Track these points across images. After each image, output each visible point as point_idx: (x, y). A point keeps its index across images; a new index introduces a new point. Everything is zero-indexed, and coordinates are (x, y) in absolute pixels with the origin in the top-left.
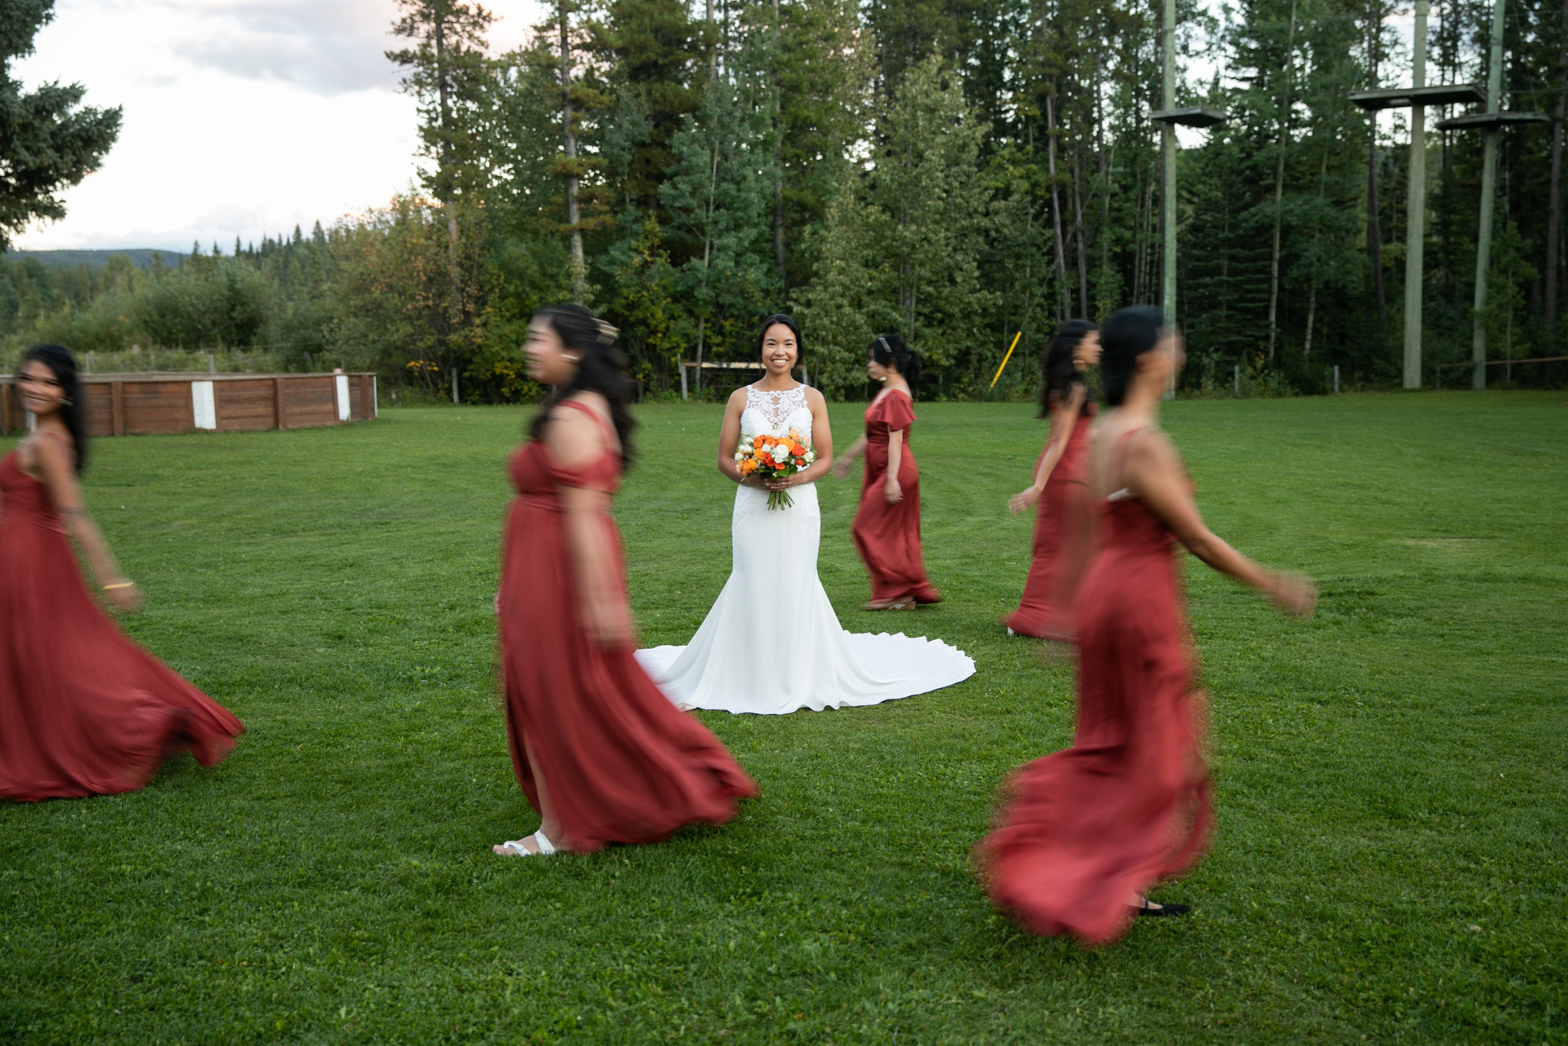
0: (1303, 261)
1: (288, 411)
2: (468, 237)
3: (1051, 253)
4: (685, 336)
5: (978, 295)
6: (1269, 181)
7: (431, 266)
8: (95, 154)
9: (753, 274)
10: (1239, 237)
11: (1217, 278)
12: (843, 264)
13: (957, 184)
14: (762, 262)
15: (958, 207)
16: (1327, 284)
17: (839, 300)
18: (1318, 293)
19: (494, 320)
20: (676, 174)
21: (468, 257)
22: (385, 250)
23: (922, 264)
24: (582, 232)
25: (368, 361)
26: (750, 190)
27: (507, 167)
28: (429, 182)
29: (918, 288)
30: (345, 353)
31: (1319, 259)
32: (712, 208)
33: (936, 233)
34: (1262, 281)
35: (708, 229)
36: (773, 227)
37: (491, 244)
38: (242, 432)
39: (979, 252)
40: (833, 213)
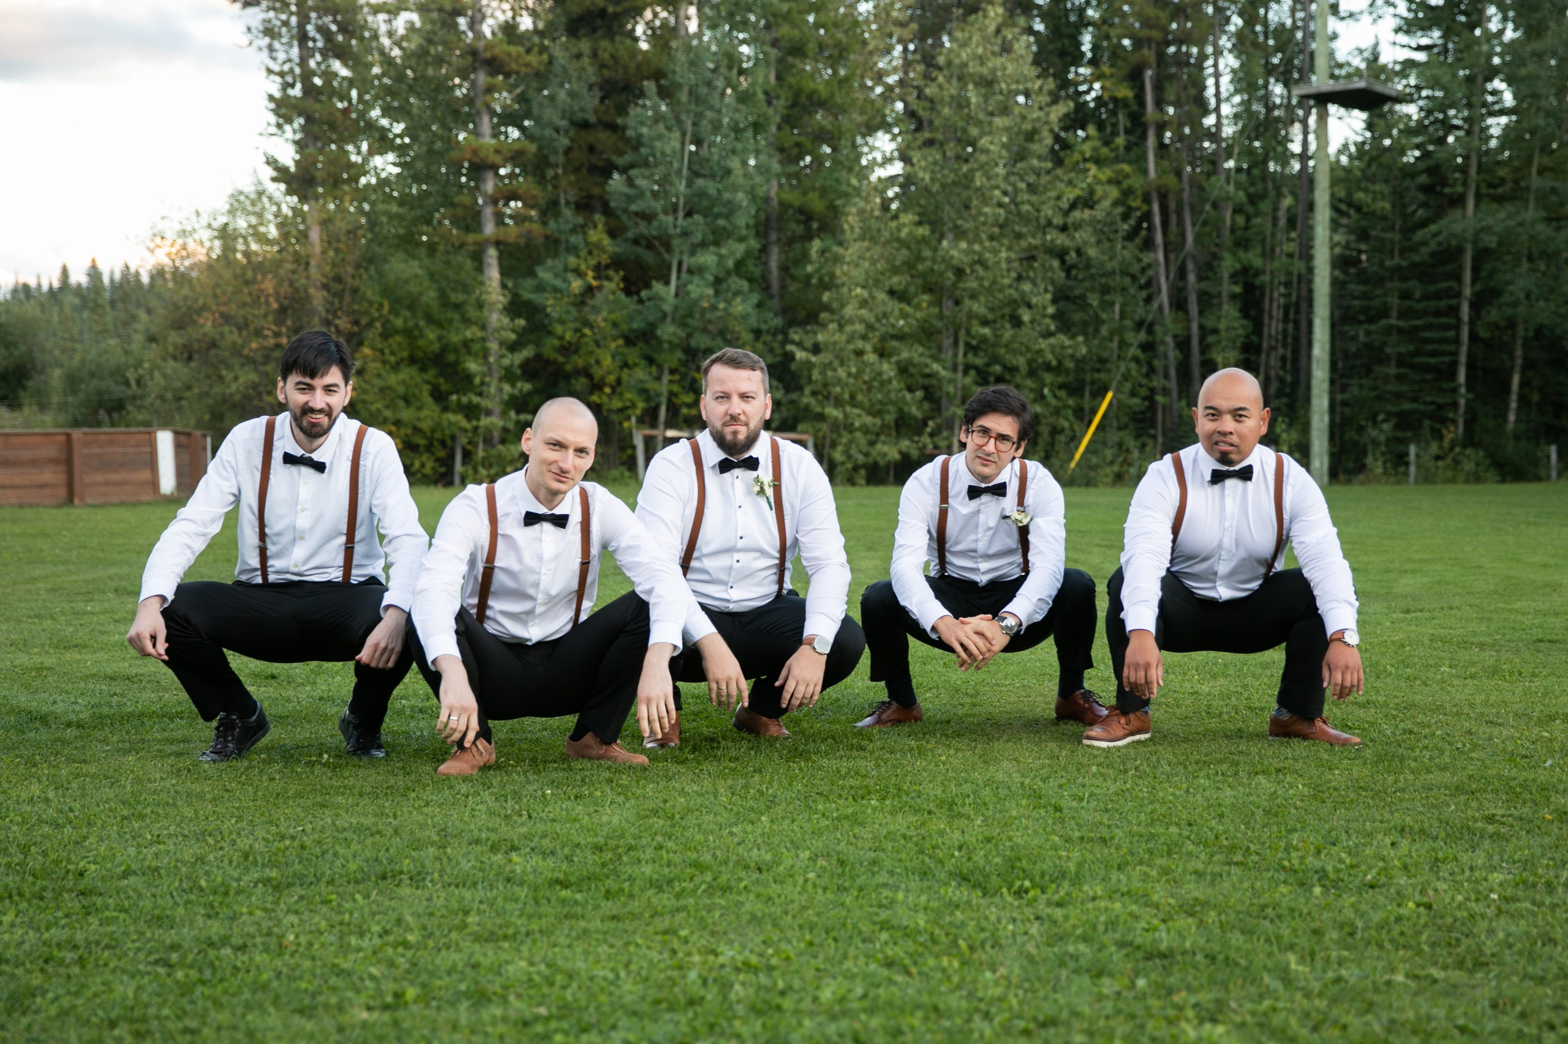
0: (1505, 299)
1: (87, 479)
2: (337, 251)
3: (1150, 286)
4: (644, 392)
5: (1052, 340)
6: (1459, 189)
7: (285, 289)
9: (740, 307)
10: (1414, 265)
11: (1384, 322)
12: (865, 294)
13: (1023, 186)
14: (751, 291)
15: (1024, 219)
16: (1538, 330)
17: (860, 344)
18: (1525, 346)
19: (374, 366)
20: (632, 166)
21: (338, 279)
23: (974, 296)
24: (498, 244)
26: (735, 188)
27: (393, 156)
28: (282, 174)
29: (968, 333)
31: (1528, 296)
32: (681, 214)
33: (995, 252)
34: (1446, 327)
35: (676, 242)
36: (763, 241)
37: (369, 260)
38: (21, 506)
39: (1052, 281)
40: (851, 221)
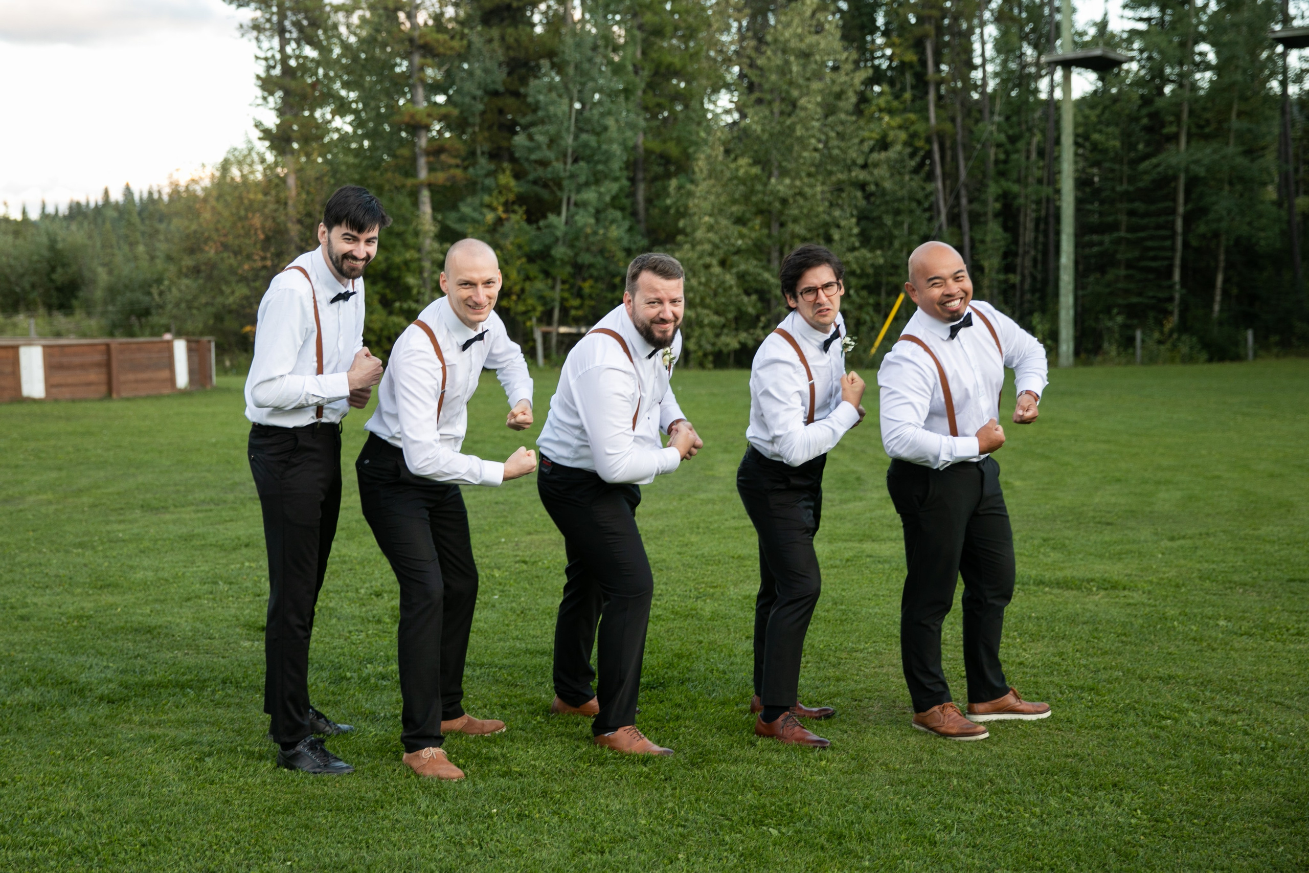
0: (1211, 216)
1: (122, 378)
2: (308, 193)
3: (932, 210)
4: (542, 298)
5: (856, 254)
7: (269, 224)
9: (615, 232)
10: (1139, 190)
11: (1116, 235)
12: (712, 220)
13: (833, 134)
14: (623, 218)
15: (834, 160)
16: (1238, 240)
17: (708, 260)
18: (1227, 252)
20: (533, 124)
22: (220, 207)
23: (795, 220)
24: (430, 186)
25: (201, 326)
26: (611, 141)
27: (350, 118)
28: (267, 134)
30: (175, 317)
31: (1229, 213)
32: (569, 160)
33: (812, 186)
34: (1164, 238)
35: (565, 183)
36: (633, 180)
38: (74, 401)
39: (856, 207)
40: (701, 165)
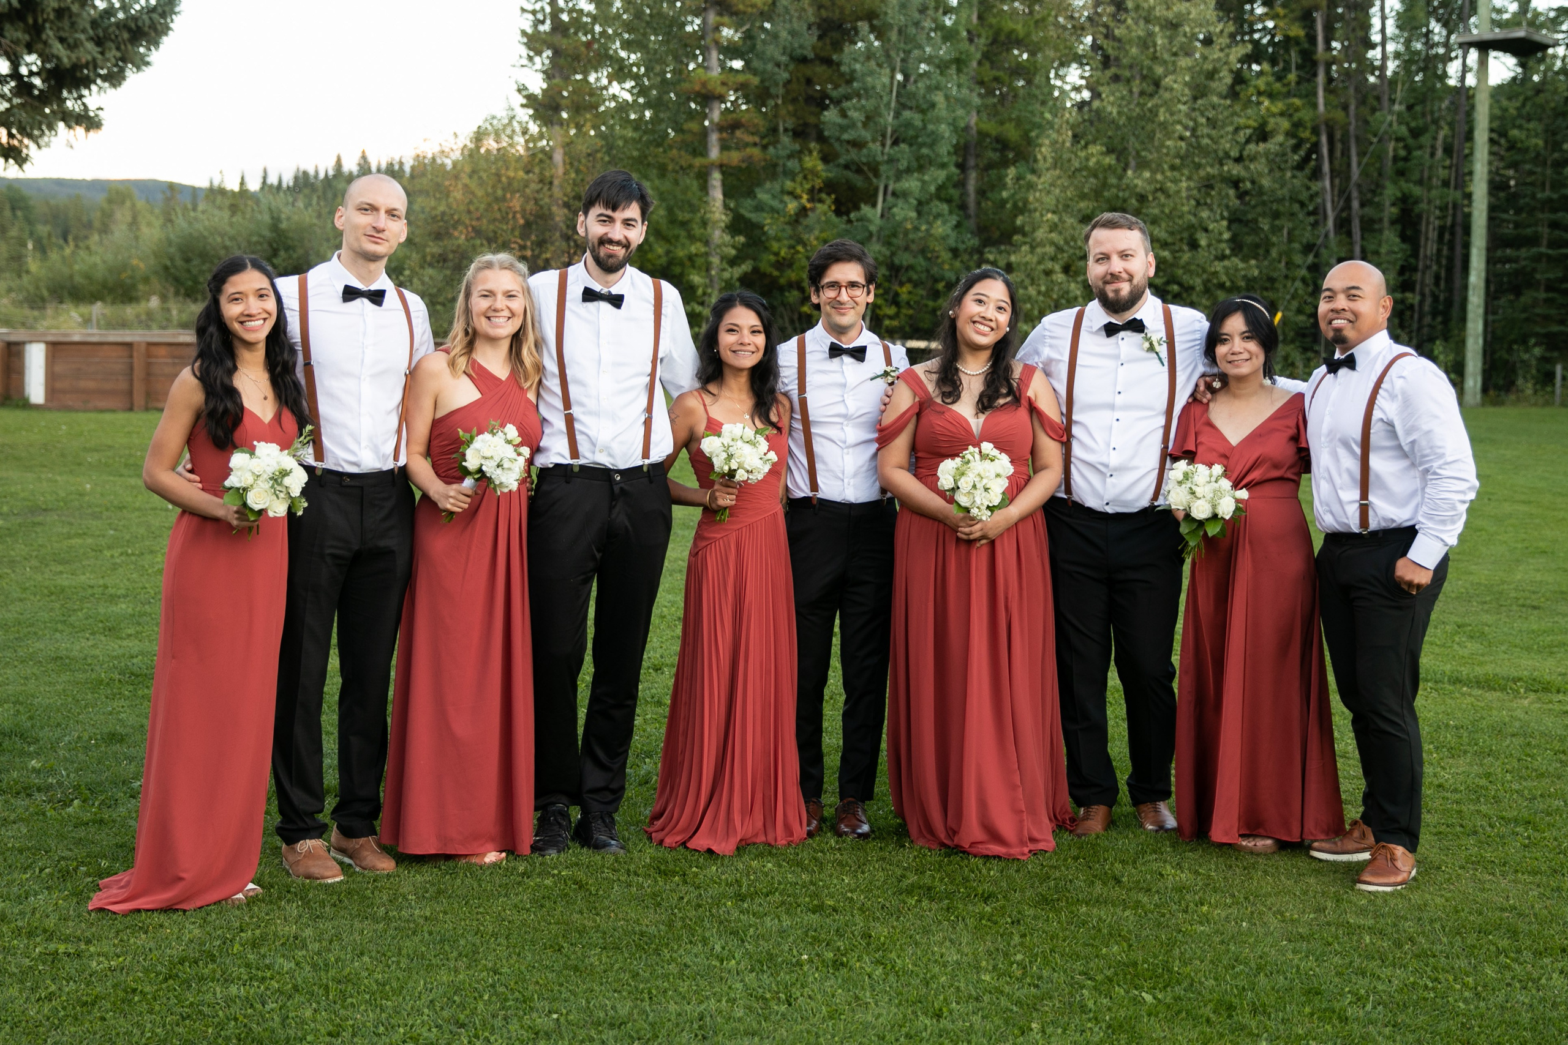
2: (578, 171)
3: (1317, 213)
5: (1226, 263)
7: (530, 206)
8: (142, 50)
9: (940, 228)
11: (1535, 250)
12: (1055, 218)
13: (1203, 120)
14: (950, 212)
15: (1203, 151)
17: (1049, 265)
20: (848, 98)
22: (473, 185)
24: (723, 168)
26: (939, 120)
27: (629, 84)
28: (531, 100)
32: (889, 142)
33: (1175, 181)
35: (883, 168)
36: (962, 167)
39: (1227, 207)
40: (1044, 151)
